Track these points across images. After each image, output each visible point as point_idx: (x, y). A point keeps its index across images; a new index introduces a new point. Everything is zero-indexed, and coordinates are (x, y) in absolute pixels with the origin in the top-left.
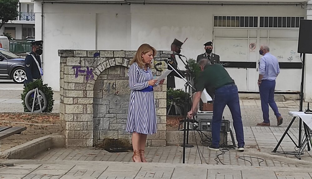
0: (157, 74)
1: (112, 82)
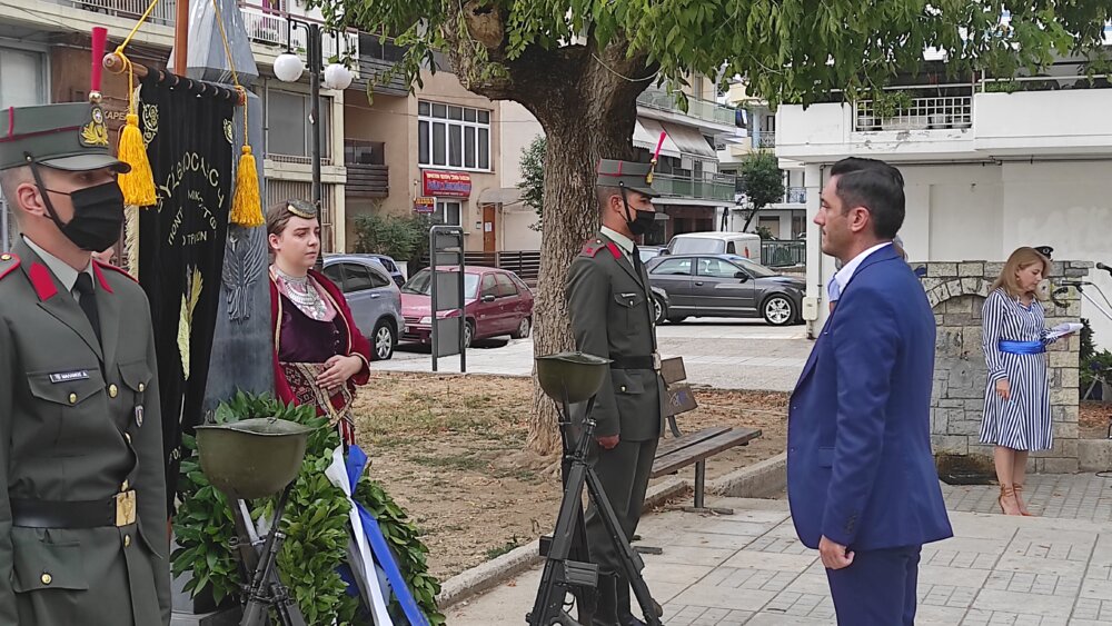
0: (1058, 313)
1: (954, 330)
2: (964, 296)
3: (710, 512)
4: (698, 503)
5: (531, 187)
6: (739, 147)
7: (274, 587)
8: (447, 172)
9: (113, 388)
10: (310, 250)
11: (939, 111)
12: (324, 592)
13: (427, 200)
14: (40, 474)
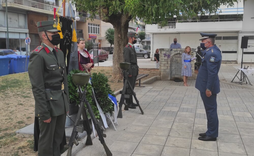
1: (176, 59)
2: (178, 54)
3: (141, 87)
4: (140, 85)
5: (106, 37)
6: (139, 31)
7: (85, 100)
8: (93, 34)
9: (60, 68)
10: (84, 46)
11: (171, 25)
12: (90, 100)
13: (90, 39)
14: (49, 82)
